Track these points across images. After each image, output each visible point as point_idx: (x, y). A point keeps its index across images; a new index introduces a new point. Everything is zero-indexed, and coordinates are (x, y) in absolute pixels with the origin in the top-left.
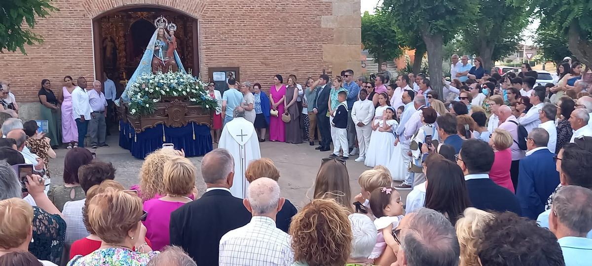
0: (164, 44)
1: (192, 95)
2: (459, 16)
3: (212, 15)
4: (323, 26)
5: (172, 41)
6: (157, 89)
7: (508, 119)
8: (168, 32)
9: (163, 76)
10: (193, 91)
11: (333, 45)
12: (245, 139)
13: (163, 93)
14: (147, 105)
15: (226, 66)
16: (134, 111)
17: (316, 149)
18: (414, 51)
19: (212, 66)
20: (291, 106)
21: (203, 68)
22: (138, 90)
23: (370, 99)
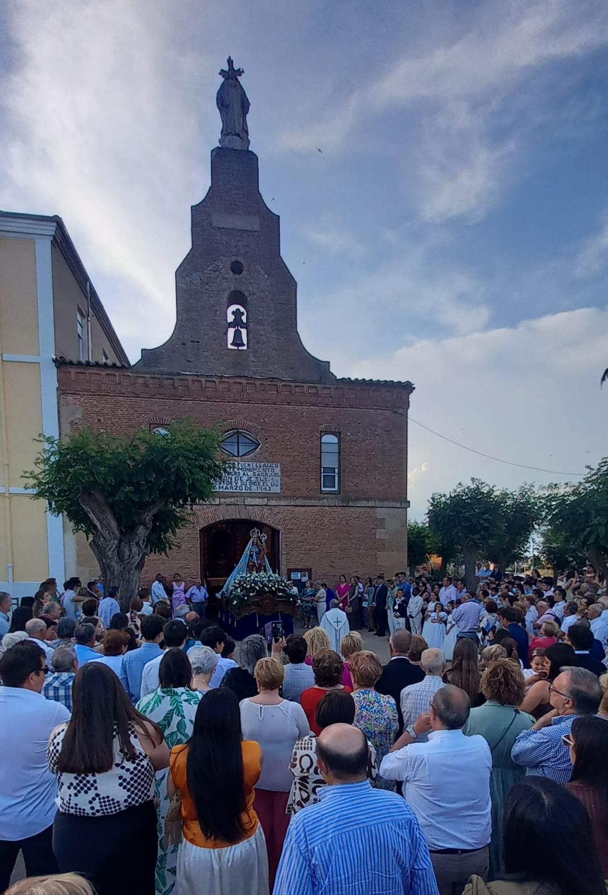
0: (257, 550)
1: (279, 590)
2: (491, 532)
3: (291, 528)
4: (377, 537)
5: (264, 548)
6: (253, 585)
7: (547, 612)
8: (261, 540)
9: (257, 575)
10: (280, 587)
11: (385, 552)
12: (340, 624)
13: (258, 588)
14: (246, 598)
15: (301, 568)
16: (235, 602)
17: (374, 634)
18: (440, 558)
19: (290, 568)
20: (353, 600)
21: (283, 569)
22: (238, 586)
23: (421, 595)
